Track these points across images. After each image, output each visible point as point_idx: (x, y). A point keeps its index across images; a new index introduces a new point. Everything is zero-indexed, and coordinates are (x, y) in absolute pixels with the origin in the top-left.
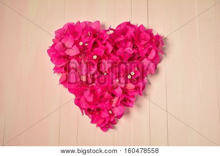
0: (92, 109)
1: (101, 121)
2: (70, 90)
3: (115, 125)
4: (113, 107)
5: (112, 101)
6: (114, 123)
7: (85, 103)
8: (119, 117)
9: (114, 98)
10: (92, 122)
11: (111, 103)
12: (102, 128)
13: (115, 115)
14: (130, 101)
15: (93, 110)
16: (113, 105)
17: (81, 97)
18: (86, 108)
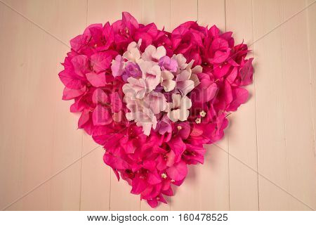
0: (133, 170)
1: (147, 191)
2: (95, 139)
3: (172, 197)
4: (168, 167)
5: (167, 158)
6: (170, 193)
7: (121, 161)
8: (179, 183)
9: (169, 152)
10: (134, 191)
11: (165, 160)
12: (149, 202)
13: (172, 181)
14: (197, 154)
15: (136, 172)
16: (169, 163)
17: (115, 150)
18: (123, 168)
